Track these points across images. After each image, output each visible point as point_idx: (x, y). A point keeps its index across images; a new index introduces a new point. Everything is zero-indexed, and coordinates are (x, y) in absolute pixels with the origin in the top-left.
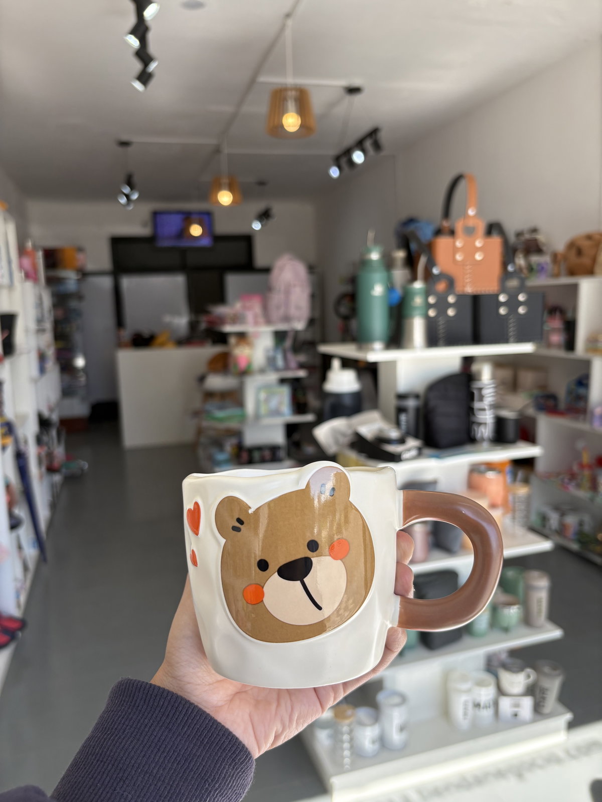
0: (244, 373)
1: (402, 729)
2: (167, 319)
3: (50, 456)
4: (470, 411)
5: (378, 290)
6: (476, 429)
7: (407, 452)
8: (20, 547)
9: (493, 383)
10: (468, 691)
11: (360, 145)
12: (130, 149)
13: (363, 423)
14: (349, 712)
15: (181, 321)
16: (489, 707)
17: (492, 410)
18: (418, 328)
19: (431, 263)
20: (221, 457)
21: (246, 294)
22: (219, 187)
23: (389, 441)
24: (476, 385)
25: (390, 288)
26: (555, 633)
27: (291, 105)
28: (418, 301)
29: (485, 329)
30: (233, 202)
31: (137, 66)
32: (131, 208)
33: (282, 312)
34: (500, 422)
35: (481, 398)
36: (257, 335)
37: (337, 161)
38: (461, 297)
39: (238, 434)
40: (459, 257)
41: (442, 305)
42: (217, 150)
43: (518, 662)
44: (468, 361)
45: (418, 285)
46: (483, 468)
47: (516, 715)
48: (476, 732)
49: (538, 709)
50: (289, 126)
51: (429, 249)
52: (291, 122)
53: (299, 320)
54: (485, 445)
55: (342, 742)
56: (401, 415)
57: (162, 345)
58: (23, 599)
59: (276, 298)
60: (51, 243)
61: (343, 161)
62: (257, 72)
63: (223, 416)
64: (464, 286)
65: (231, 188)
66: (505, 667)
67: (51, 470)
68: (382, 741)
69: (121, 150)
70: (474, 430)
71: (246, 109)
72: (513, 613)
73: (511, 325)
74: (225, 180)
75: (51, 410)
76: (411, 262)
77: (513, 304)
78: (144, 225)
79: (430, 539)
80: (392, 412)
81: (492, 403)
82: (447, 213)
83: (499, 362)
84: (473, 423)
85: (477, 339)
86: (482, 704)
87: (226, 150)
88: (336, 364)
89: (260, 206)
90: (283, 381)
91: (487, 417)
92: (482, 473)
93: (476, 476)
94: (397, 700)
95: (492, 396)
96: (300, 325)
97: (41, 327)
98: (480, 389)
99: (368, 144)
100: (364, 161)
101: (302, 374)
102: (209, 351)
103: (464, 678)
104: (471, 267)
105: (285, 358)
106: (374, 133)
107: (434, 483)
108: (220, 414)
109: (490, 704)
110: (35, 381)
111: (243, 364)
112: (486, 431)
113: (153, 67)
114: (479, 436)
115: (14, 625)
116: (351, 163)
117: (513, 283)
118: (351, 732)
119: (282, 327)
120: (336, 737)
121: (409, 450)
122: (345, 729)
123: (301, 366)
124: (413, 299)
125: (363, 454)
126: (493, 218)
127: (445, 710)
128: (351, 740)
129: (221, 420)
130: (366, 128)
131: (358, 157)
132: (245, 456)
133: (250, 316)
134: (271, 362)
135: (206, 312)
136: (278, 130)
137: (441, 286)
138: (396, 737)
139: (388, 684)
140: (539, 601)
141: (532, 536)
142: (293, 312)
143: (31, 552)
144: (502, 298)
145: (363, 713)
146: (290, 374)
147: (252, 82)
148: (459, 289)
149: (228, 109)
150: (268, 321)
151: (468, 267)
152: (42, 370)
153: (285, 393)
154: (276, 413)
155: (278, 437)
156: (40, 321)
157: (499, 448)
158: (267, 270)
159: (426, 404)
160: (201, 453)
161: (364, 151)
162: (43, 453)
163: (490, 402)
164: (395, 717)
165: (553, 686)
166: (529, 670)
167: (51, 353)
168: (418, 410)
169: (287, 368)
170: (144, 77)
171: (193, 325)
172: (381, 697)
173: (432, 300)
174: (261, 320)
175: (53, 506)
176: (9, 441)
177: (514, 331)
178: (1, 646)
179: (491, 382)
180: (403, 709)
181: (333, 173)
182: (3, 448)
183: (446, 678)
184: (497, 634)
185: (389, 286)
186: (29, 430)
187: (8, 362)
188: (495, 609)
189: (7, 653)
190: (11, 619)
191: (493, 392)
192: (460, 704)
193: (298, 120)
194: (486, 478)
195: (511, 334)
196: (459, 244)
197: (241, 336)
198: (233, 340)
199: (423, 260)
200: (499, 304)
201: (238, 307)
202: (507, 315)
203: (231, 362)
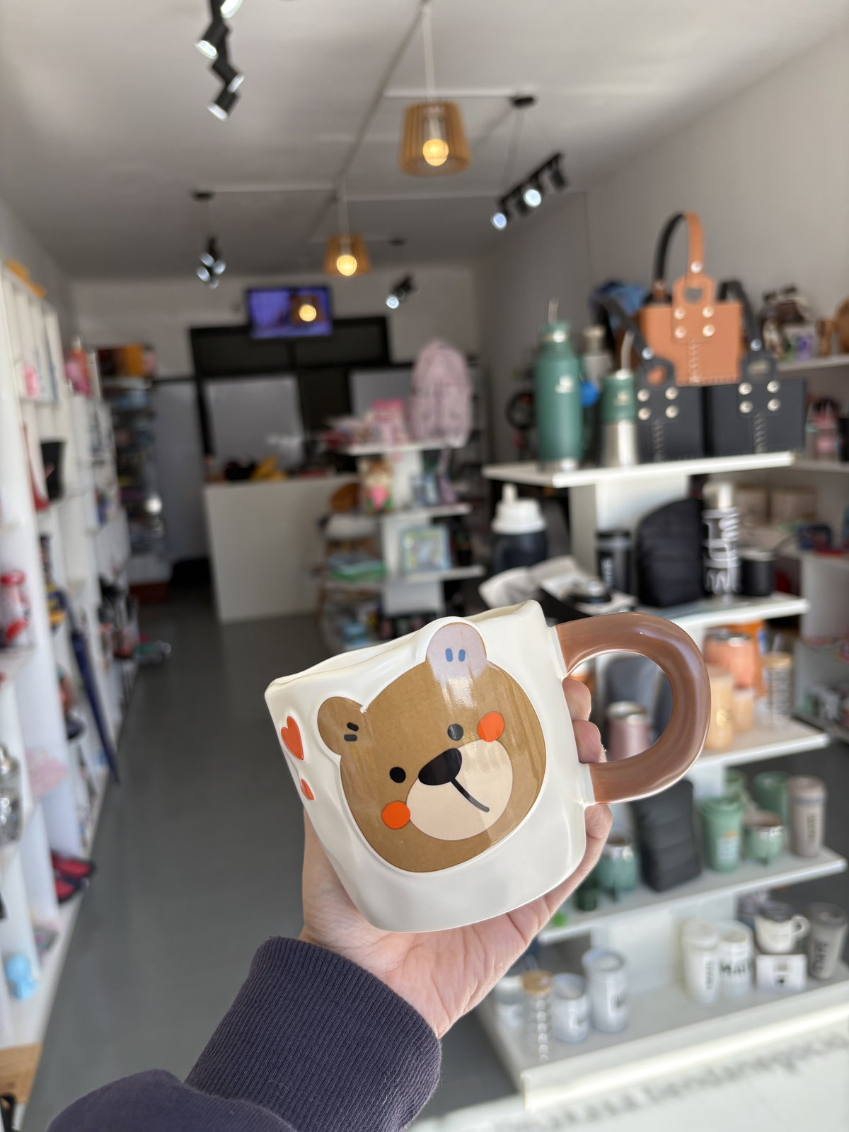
0: (382, 511)
1: (619, 1003)
2: (273, 440)
3: (118, 636)
4: (704, 552)
5: (565, 385)
6: (712, 577)
8: (82, 764)
9: (735, 512)
10: (713, 949)
11: (534, 180)
12: (211, 203)
13: (549, 576)
14: (545, 980)
15: (292, 443)
16: (744, 971)
17: (734, 551)
18: (624, 436)
19: (640, 343)
20: (354, 630)
21: (380, 401)
22: (335, 249)
23: (588, 599)
24: (711, 515)
25: (582, 381)
26: (835, 865)
27: (434, 128)
28: (623, 398)
29: (721, 435)
30: (358, 270)
31: (215, 84)
32: (215, 285)
33: (431, 422)
34: (746, 567)
35: (719, 534)
36: (397, 457)
37: (503, 206)
38: (684, 391)
39: (376, 597)
40: (679, 333)
41: (657, 403)
42: (333, 198)
43: (784, 907)
44: (698, 481)
45: (623, 376)
46: (724, 632)
47: (782, 981)
48: (724, 1006)
49: (813, 972)
50: (433, 158)
51: (637, 323)
52: (435, 152)
53: (456, 433)
54: (726, 600)
55: (535, 1021)
56: (604, 562)
57: (267, 477)
58: (89, 834)
59: (423, 404)
60: (108, 341)
61: (512, 204)
62: (384, 83)
63: (354, 573)
64: (689, 375)
65: (354, 252)
66: (764, 913)
67: (120, 656)
68: (593, 1021)
69: (198, 204)
70: (710, 580)
71: (371, 137)
72: (773, 837)
73: (758, 428)
74: (345, 240)
75: (117, 572)
76: (611, 344)
77: (760, 397)
78: (236, 309)
79: (650, 736)
80: (592, 557)
81: (734, 539)
82: (660, 272)
83: (743, 482)
84: (709, 569)
85: (709, 450)
86: (733, 967)
87: (345, 198)
88: (509, 492)
89: (396, 275)
90: (436, 521)
91: (728, 560)
92: (724, 640)
93: (714, 645)
94: (611, 962)
95: (735, 530)
96: (458, 441)
97: (98, 459)
98: (717, 521)
99: (546, 178)
100: (542, 202)
101: (462, 509)
102: (333, 482)
103: (706, 931)
104: (697, 346)
105: (438, 489)
106: (553, 162)
108: (350, 570)
109: (744, 967)
110: (93, 534)
111: (379, 500)
112: (726, 580)
113: (237, 84)
114: (716, 587)
115: (79, 870)
116: (523, 207)
117: (760, 367)
118: (547, 1008)
119: (433, 444)
120: (527, 1015)
122: (539, 1004)
123: (462, 499)
124: (616, 396)
126: (727, 274)
127: (680, 974)
128: (549, 1019)
129: (351, 579)
130: (543, 154)
131: (533, 198)
132: (387, 628)
133: (386, 430)
134: (419, 494)
135: (327, 428)
136: (416, 163)
137: (655, 376)
138: (612, 1015)
139: (597, 941)
140: (811, 820)
141: (797, 728)
142: (447, 422)
143: (98, 770)
144: (744, 389)
145: (563, 982)
146: (446, 511)
147: (379, 97)
148: (681, 379)
149: (347, 138)
150: (413, 437)
151: (694, 347)
152: (102, 518)
153: (439, 540)
154: (429, 566)
155: (433, 600)
156: (96, 450)
157: (746, 603)
158: (409, 365)
159: (639, 544)
160: (326, 625)
161: (540, 188)
162: (108, 633)
163: (731, 538)
164: (609, 987)
165: (834, 940)
166: (799, 918)
167: (113, 493)
168: (628, 554)
169: (441, 502)
170: (226, 100)
171: (308, 448)
172: (588, 959)
173: (643, 396)
174: (403, 436)
175: (125, 706)
176: (61, 617)
177: (762, 435)
178: (62, 899)
179: (732, 509)
180: (620, 975)
181: (498, 222)
182: (54, 627)
183: (680, 930)
184: (751, 868)
185: (582, 379)
186: (87, 601)
187: (54, 510)
188: (747, 833)
189: (70, 909)
190: (75, 861)
191: (735, 525)
192: (701, 967)
193: (444, 148)
194: (731, 647)
195: (758, 440)
196: (678, 315)
197: (375, 460)
198: (364, 466)
199: (628, 340)
200: (740, 399)
201: (369, 418)
202: (752, 414)
203: (363, 496)
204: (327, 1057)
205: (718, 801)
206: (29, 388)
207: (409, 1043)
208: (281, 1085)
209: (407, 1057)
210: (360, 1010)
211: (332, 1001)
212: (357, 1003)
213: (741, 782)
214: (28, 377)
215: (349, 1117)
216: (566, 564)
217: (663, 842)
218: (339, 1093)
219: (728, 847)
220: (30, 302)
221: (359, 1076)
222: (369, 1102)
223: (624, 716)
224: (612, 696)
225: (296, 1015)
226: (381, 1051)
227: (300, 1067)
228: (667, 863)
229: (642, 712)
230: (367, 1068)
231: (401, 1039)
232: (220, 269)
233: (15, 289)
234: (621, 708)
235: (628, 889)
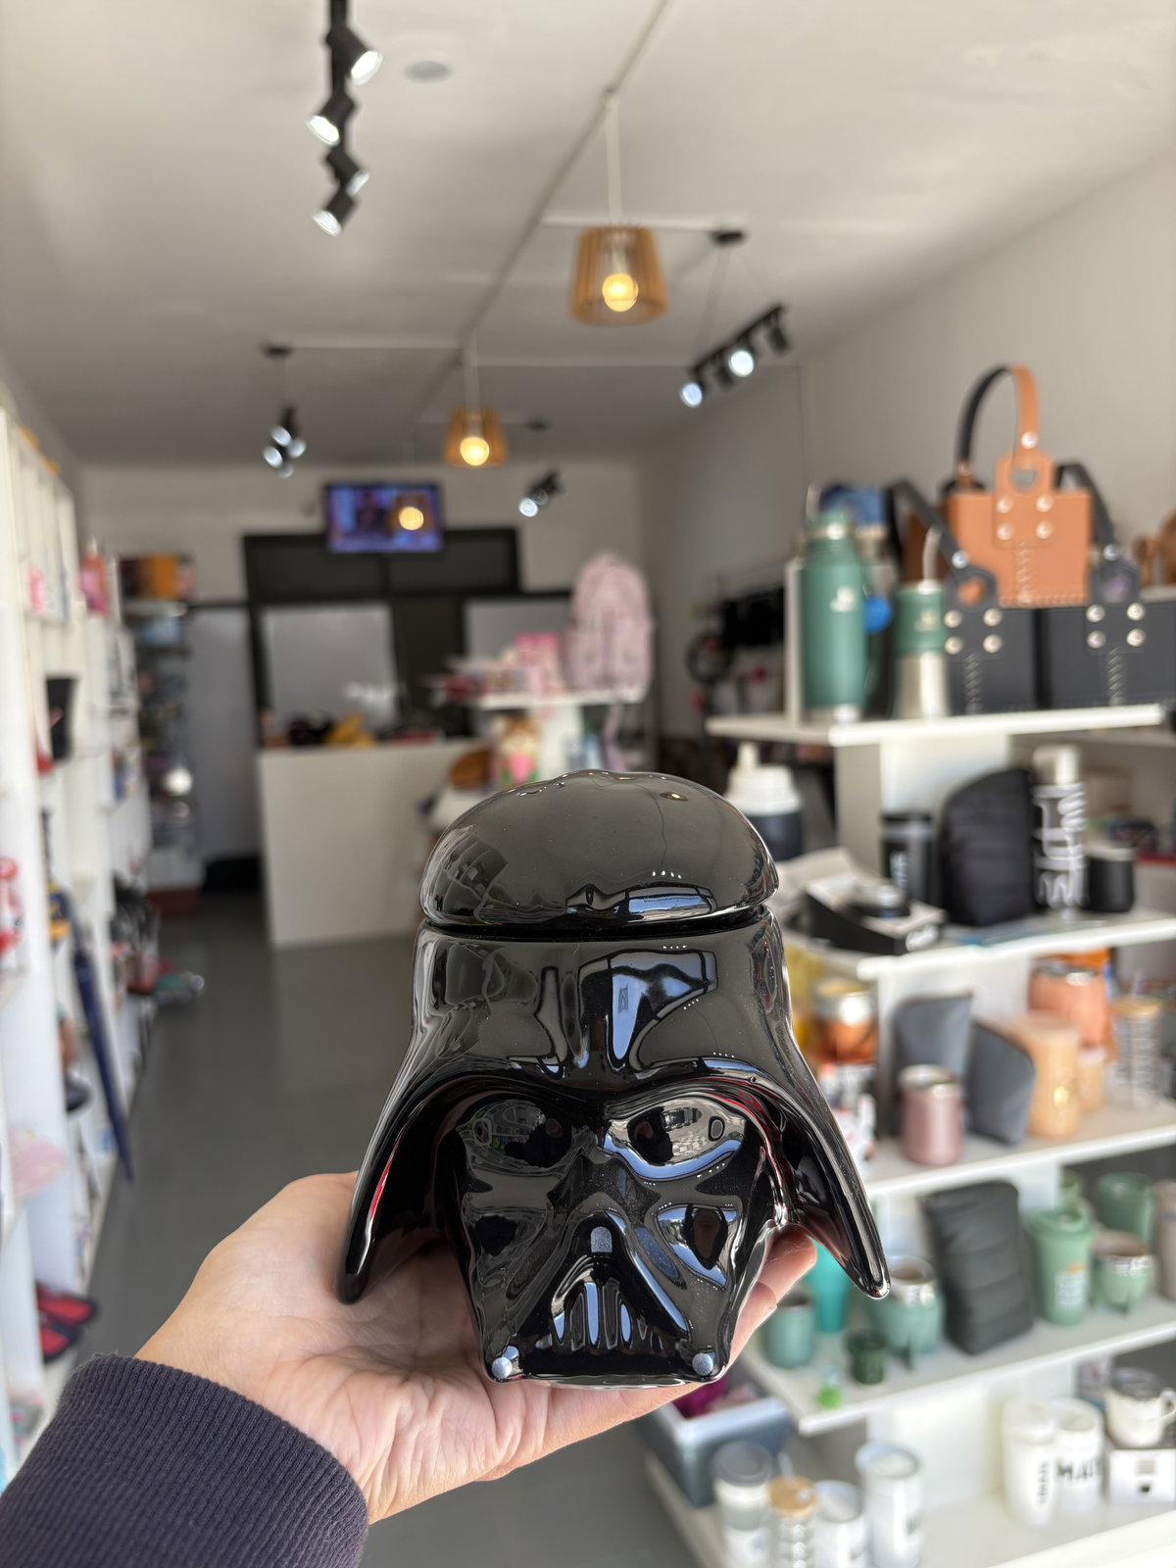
1: (912, 1527)
2: (355, 692)
3: (134, 961)
4: (1036, 845)
5: (844, 600)
6: (1048, 883)
7: (916, 934)
8: (81, 1150)
9: (1080, 790)
10: (1049, 1441)
11: (744, 339)
12: (289, 362)
13: (819, 875)
14: (804, 1494)
15: (380, 698)
16: (1090, 1474)
17: (1079, 846)
18: (928, 675)
19: (948, 546)
21: (531, 632)
22: (459, 428)
23: (877, 911)
24: (1044, 793)
25: (867, 598)
27: (619, 261)
28: (928, 620)
29: (1059, 680)
30: (491, 459)
31: (327, 185)
32: (289, 473)
33: (597, 667)
34: (1095, 869)
35: (1057, 820)
36: (548, 713)
37: (697, 374)
38: (1010, 614)
40: (1003, 533)
41: (971, 631)
42: (456, 361)
43: (1148, 1377)
45: (927, 588)
46: (1057, 965)
47: (1146, 1489)
50: (615, 300)
51: (943, 515)
52: (619, 291)
53: (631, 684)
54: (1067, 916)
55: (789, 1558)
56: (895, 857)
57: (348, 741)
58: (88, 1255)
59: (586, 641)
60: (132, 549)
61: (710, 373)
62: (544, 203)
64: (1017, 592)
65: (486, 432)
66: (1118, 1386)
67: (136, 991)
68: (872, 1554)
69: (270, 363)
70: (1045, 887)
71: (519, 277)
72: (1137, 1271)
73: (1113, 670)
74: (474, 417)
75: (135, 870)
76: (900, 549)
77: (1115, 624)
78: (308, 510)
79: (962, 1116)
80: (875, 851)
81: (1079, 829)
82: (965, 450)
84: (1043, 871)
85: (1043, 701)
86: (1077, 1470)
87: (474, 360)
88: (748, 755)
89: (536, 471)
91: (1071, 859)
92: (1059, 976)
93: (1045, 982)
94: (899, 1464)
95: (1080, 815)
96: (633, 693)
97: (117, 706)
98: (1054, 801)
99: (761, 337)
100: (754, 370)
102: (443, 752)
103: (1037, 1414)
104: (1028, 551)
105: (604, 757)
106: (772, 315)
107: (967, 997)
109: (1091, 1468)
110: (107, 812)
111: (520, 773)
112: (1067, 888)
113: (357, 185)
114: (1053, 898)
115: (75, 1313)
116: (726, 376)
118: (808, 1537)
119: (597, 697)
120: (775, 1546)
121: (919, 929)
122: (797, 1530)
124: (919, 617)
125: (823, 941)
126: (1066, 455)
127: (998, 1484)
128: (809, 1555)
130: (757, 306)
131: (741, 363)
133: (534, 676)
134: (575, 764)
135: (447, 672)
136: (590, 307)
137: (970, 592)
138: (901, 1546)
139: (875, 1431)
142: (619, 666)
143: (101, 1159)
144: (1094, 614)
145: (828, 1494)
147: (533, 224)
148: (1005, 598)
149: (482, 278)
150: (571, 686)
151: (1023, 552)
152: (119, 791)
156: (115, 694)
157: (1099, 922)
159: (945, 833)
161: (753, 351)
162: (122, 959)
163: (1074, 827)
164: (897, 1501)
166: (1169, 1394)
167: (134, 757)
168: (928, 846)
170: (340, 205)
171: (402, 705)
172: (864, 1458)
174: (556, 683)
175: (141, 1067)
176: (64, 930)
177: (1118, 681)
178: (49, 1357)
179: (1077, 786)
180: (914, 1485)
181: (690, 396)
182: (54, 944)
183: (997, 1412)
184: (1103, 1319)
185: (866, 593)
186: (96, 910)
187: (60, 773)
188: (1097, 1265)
189: (60, 1373)
190: (68, 1299)
191: (1081, 807)
192: (1029, 1471)
193: (634, 287)
194: (1069, 986)
195: (1114, 687)
196: (1003, 506)
197: (517, 716)
198: (499, 726)
199: (932, 540)
200: (1088, 627)
201: (510, 658)
202: (1105, 649)
203: (497, 767)
205: (1055, 1215)
206: (34, 599)
213: (1076, 1188)
214: (34, 583)
216: (838, 858)
217: (979, 1277)
219: (1071, 1287)
220: (41, 479)
223: (928, 1086)
224: (902, 1057)
228: (985, 1309)
229: (950, 1081)
232: (298, 451)
233: (23, 460)
234: (919, 1074)
235: (928, 1350)
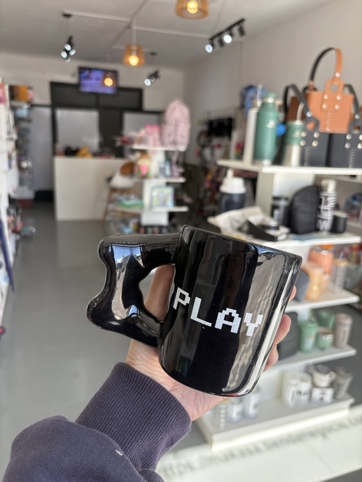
0: (145, 177)
2: (85, 139)
3: (14, 222)
4: (318, 210)
5: (271, 124)
6: (320, 222)
7: (281, 236)
10: (296, 385)
11: (229, 30)
16: (307, 394)
17: (332, 212)
18: (295, 152)
19: (306, 109)
20: (127, 230)
22: (129, 52)
24: (323, 194)
25: (278, 124)
28: (297, 134)
29: (334, 157)
30: (139, 63)
33: (171, 138)
34: (335, 219)
35: (326, 203)
36: (154, 152)
38: (321, 134)
39: (138, 216)
40: (324, 106)
41: (309, 139)
42: (129, 26)
43: (326, 368)
45: (298, 123)
46: (318, 248)
50: (191, 9)
53: (182, 145)
56: (275, 210)
57: (84, 155)
58: (1, 314)
59: (168, 129)
61: (216, 41)
63: (129, 204)
64: (325, 127)
67: (15, 232)
69: (64, 20)
73: (352, 156)
74: (134, 48)
75: (15, 192)
77: (355, 141)
80: (269, 208)
81: (333, 206)
82: (312, 77)
84: (319, 218)
85: (328, 164)
88: (230, 173)
90: (168, 184)
91: (329, 215)
92: (319, 251)
93: (314, 253)
95: (333, 202)
96: (182, 148)
98: (326, 197)
99: (236, 30)
101: (182, 180)
104: (331, 113)
105: (171, 169)
106: (241, 22)
108: (127, 203)
110: (6, 173)
111: (144, 172)
112: (326, 224)
114: (321, 227)
118: (226, 408)
119: (170, 148)
121: (282, 234)
122: (223, 406)
123: (181, 175)
124: (294, 132)
129: (128, 207)
131: (227, 39)
132: (142, 230)
133: (151, 139)
134: (162, 171)
137: (310, 126)
140: (345, 332)
142: (179, 139)
143: (4, 284)
144: (348, 137)
146: (174, 180)
148: (321, 129)
150: (162, 143)
151: (330, 114)
152: (10, 166)
153: (169, 192)
154: (164, 204)
156: (9, 132)
157: (334, 236)
159: (292, 204)
160: (112, 227)
161: (232, 35)
162: (11, 220)
164: (252, 400)
169: (172, 176)
171: (102, 145)
174: (158, 143)
177: (352, 160)
179: (334, 192)
181: (208, 49)
185: (277, 122)
186: (2, 205)
191: (334, 199)
194: (322, 255)
195: (351, 162)
196: (326, 97)
197: (144, 152)
198: (138, 155)
199: (301, 107)
200: (346, 141)
201: (143, 133)
202: (350, 149)
203: (136, 169)
204: (134, 418)
207: (173, 413)
208: (113, 428)
209: (172, 419)
210: (151, 398)
211: (139, 393)
212: (150, 395)
215: (142, 443)
216: (257, 210)
218: (139, 433)
221: (149, 426)
222: (153, 437)
225: (122, 398)
226: (160, 416)
227: (122, 421)
230: (153, 423)
231: (169, 411)
232: (73, 53)
